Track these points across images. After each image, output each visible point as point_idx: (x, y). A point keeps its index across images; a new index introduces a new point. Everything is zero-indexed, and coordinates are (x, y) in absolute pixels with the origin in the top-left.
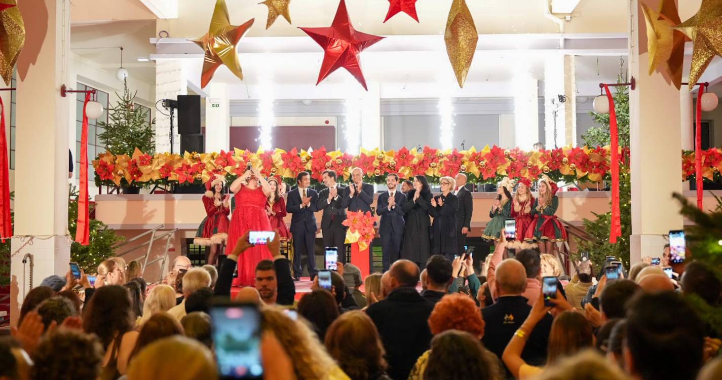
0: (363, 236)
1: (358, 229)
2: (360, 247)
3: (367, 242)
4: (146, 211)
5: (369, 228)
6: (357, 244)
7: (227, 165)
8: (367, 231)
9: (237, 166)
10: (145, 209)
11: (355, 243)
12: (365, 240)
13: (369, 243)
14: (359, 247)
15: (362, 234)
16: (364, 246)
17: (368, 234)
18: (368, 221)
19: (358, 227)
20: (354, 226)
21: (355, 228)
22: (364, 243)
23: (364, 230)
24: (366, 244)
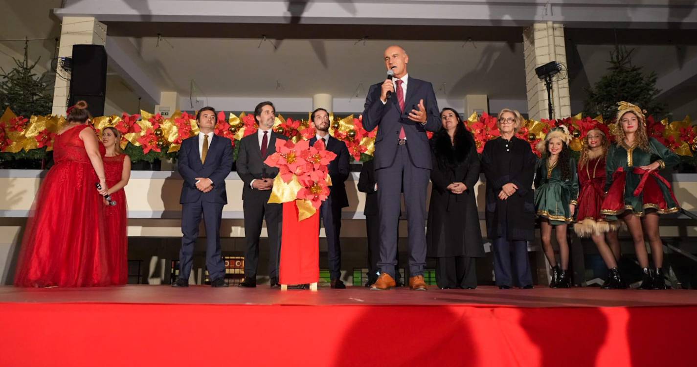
0: (309, 188)
1: (299, 175)
2: (301, 211)
3: (314, 200)
4: (11, 193)
5: (320, 173)
6: (294, 206)
7: (129, 132)
8: (315, 176)
9: (143, 133)
10: (10, 190)
11: (289, 203)
12: (312, 197)
13: (320, 204)
14: (297, 213)
15: (305, 184)
16: (309, 210)
17: (317, 184)
18: (320, 157)
19: (298, 171)
20: (289, 166)
21: (291, 172)
22: (309, 203)
23: (309, 176)
24: (313, 205)
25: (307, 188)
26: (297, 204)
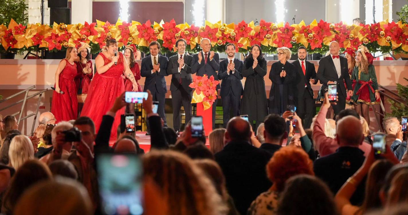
1: (203, 91)
2: (205, 106)
3: (210, 102)
4: (19, 74)
5: (212, 90)
6: (201, 104)
7: (90, 35)
8: (210, 92)
9: (99, 35)
10: (19, 72)
11: (200, 103)
12: (209, 100)
13: (213, 103)
14: (203, 107)
15: (206, 95)
16: (208, 106)
17: (211, 95)
18: (212, 84)
19: (203, 89)
20: (200, 88)
21: (200, 90)
22: (208, 103)
23: (208, 91)
24: (210, 104)
25: (207, 97)
26: (203, 104)
